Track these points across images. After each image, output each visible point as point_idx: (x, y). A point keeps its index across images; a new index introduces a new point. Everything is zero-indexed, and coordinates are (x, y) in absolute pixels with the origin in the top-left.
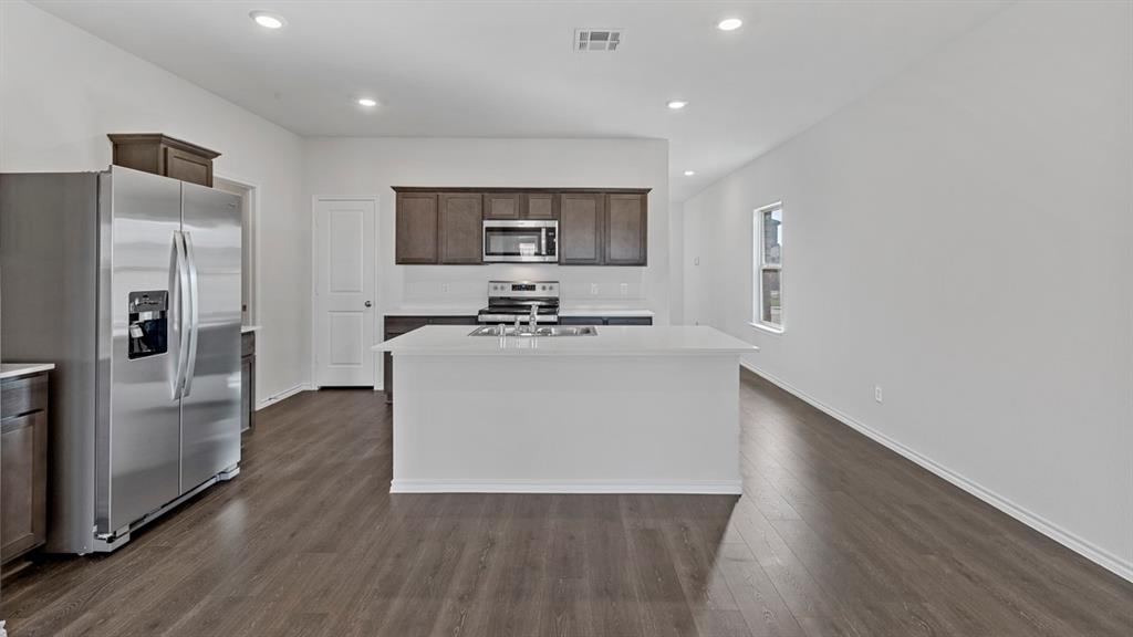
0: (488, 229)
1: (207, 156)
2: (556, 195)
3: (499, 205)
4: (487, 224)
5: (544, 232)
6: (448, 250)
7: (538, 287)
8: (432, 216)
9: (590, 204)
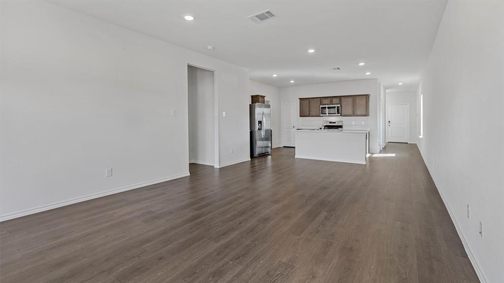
0: (322, 108)
1: (263, 97)
2: (340, 97)
3: (325, 101)
4: (321, 106)
5: (336, 108)
6: (313, 113)
7: (336, 123)
8: (308, 105)
9: (350, 100)
